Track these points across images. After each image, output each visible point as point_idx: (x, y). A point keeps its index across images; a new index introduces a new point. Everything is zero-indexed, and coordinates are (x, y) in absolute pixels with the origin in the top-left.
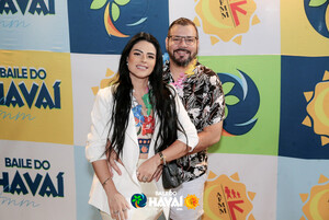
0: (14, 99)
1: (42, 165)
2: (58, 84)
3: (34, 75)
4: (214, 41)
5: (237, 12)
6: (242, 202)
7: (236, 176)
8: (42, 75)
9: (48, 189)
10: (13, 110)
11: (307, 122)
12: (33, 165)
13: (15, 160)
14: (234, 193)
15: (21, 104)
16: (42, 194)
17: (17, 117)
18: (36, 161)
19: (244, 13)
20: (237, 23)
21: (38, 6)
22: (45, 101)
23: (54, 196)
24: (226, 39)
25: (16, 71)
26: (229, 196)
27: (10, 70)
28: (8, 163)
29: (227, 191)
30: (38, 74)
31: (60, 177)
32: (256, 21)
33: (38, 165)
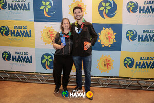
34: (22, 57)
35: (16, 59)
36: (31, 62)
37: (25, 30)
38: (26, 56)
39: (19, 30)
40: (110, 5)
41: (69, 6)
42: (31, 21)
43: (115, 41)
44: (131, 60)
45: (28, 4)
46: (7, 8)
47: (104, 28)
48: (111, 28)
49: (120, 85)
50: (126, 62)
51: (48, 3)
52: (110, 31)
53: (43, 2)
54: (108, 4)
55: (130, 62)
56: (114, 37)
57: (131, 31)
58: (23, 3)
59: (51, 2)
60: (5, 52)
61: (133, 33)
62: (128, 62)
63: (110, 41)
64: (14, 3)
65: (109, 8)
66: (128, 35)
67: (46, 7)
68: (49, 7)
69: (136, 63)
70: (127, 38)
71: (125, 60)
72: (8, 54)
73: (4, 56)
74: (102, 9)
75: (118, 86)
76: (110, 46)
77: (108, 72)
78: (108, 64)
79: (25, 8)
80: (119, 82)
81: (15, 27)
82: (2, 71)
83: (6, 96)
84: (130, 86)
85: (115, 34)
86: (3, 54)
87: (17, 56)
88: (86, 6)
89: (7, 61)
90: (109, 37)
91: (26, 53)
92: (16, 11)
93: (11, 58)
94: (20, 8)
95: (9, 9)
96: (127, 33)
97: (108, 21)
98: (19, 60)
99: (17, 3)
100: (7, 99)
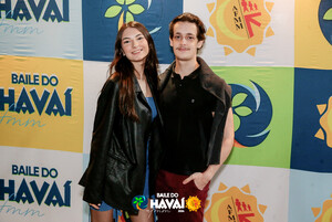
0: (24, 105)
1: (49, 173)
2: (69, 91)
3: (46, 82)
4: (227, 52)
5: (252, 24)
6: (252, 215)
7: (247, 188)
8: (54, 81)
9: (55, 198)
10: (24, 116)
11: (319, 135)
12: (40, 173)
13: (22, 167)
14: (244, 206)
15: (31, 111)
16: (48, 203)
17: (27, 123)
18: (43, 169)
19: (259, 24)
20: (251, 34)
21: (53, 13)
22: (55, 108)
23: (60, 205)
24: (240, 50)
25: (28, 77)
26: (239, 209)
27: (21, 76)
29: (238, 203)
30: (49, 81)
31: (67, 185)
32: (270, 33)
33: (45, 173)
34: (33, 184)
35: (10, 190)
36: (68, 204)
37: (50, 89)
38: (50, 181)
41: (210, 6)
42: (71, 58)
45: (65, 0)
67: (125, 8)
68: (138, 9)
81: (15, 79)
88: (270, 5)
91: (49, 172)
92: (20, 24)
98: (23, 195)
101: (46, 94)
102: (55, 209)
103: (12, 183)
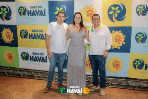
5: (91, 15)
10: (35, 40)
15: (37, 39)
16: (42, 61)
24: (88, 22)
26: (89, 62)
28: (33, 54)
29: (88, 60)
31: (46, 57)
34: (38, 57)
35: (33, 58)
36: (46, 62)
37: (41, 33)
38: (42, 56)
39: (36, 33)
40: (120, 9)
42: (46, 25)
43: (124, 43)
44: (141, 62)
45: (45, 10)
46: (27, 14)
47: (113, 31)
48: (120, 31)
49: (129, 86)
50: (135, 64)
51: (61, 9)
52: (119, 33)
53: (58, 8)
54: (118, 8)
55: (140, 64)
56: (123, 40)
57: (140, 33)
58: (40, 9)
59: (64, 8)
60: (24, 53)
61: (143, 36)
62: (137, 63)
63: (119, 43)
64: (32, 10)
65: (119, 12)
66: (137, 37)
69: (146, 65)
70: (137, 40)
71: (134, 62)
72: (26, 54)
73: (23, 56)
74: (111, 13)
75: (128, 87)
76: (119, 48)
77: (117, 73)
78: (117, 65)
79: (42, 13)
80: (128, 83)
81: (33, 31)
82: (22, 69)
83: (24, 91)
84: (139, 87)
85: (124, 36)
86: (22, 54)
87: (34, 56)
89: (25, 61)
90: (119, 39)
92: (34, 17)
93: (29, 58)
94: (38, 13)
95: (28, 15)
96: (137, 35)
97: (118, 24)
98: (36, 60)
99: (35, 9)
100: (26, 94)
101: (40, 34)
102: (43, 63)
103: (33, 57)
